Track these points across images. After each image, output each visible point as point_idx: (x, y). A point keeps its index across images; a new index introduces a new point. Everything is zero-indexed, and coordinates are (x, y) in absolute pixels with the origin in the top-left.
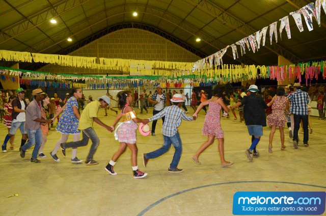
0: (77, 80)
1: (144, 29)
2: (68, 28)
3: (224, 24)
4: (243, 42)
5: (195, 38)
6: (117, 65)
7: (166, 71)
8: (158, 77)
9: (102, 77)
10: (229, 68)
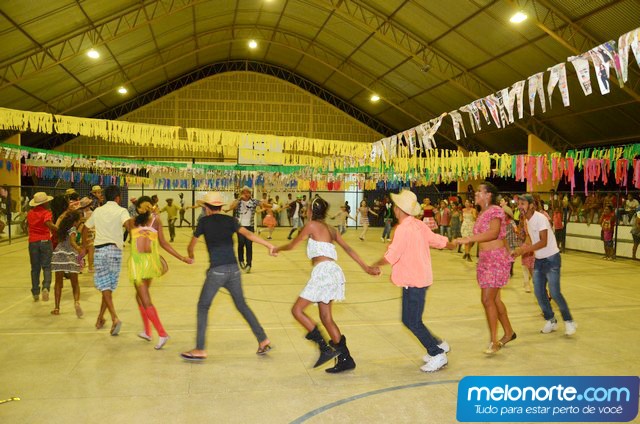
0: (135, 172)
1: (269, 73)
2: (120, 67)
3: (427, 70)
4: (475, 107)
5: (368, 95)
6: (220, 143)
7: (314, 158)
8: (297, 169)
9: (184, 165)
10: (440, 156)
